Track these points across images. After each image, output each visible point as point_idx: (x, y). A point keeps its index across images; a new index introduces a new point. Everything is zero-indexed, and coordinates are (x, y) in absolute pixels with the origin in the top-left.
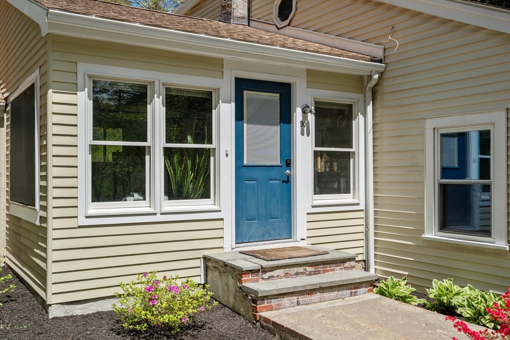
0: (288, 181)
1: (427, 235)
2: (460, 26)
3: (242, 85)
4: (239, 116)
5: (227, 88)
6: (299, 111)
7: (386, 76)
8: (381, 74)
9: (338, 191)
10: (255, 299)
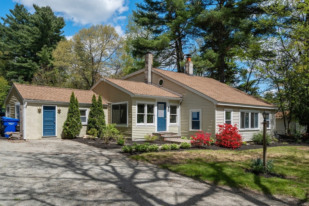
0: (165, 120)
1: (190, 130)
2: (195, 94)
3: (159, 103)
4: (158, 109)
5: (156, 103)
6: (167, 107)
7: (183, 101)
8: (182, 100)
9: (174, 122)
10: (164, 138)
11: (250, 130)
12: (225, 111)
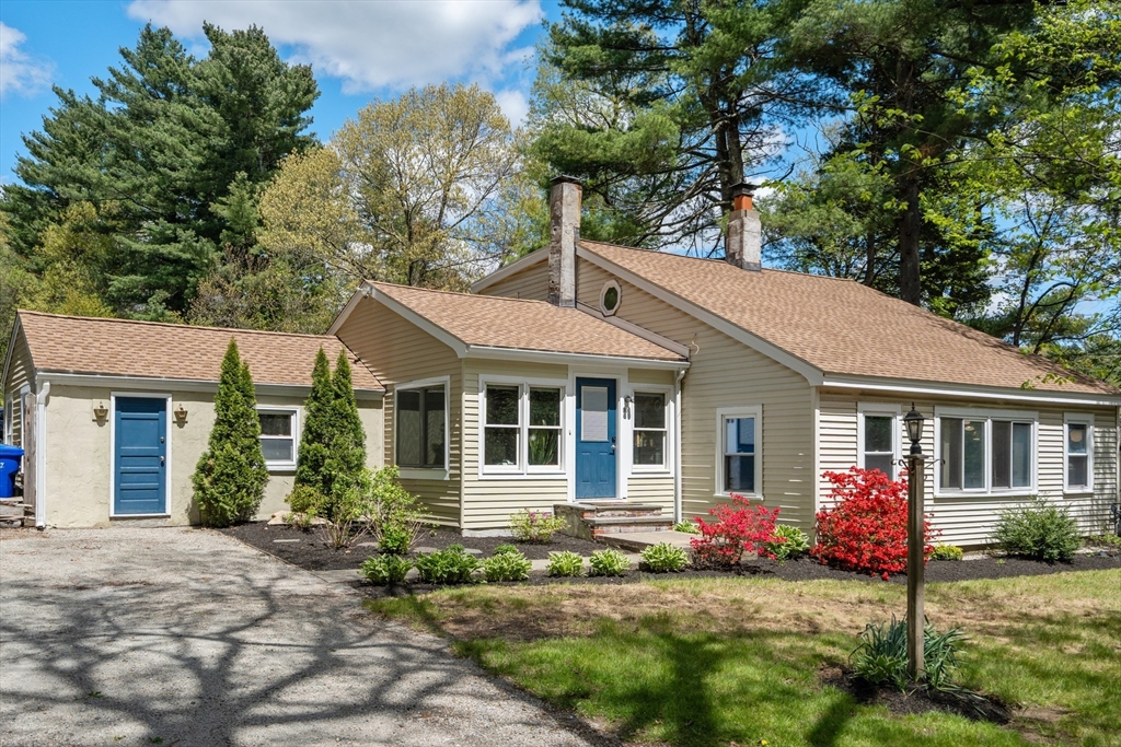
0: (613, 453)
1: (716, 495)
2: (737, 342)
3: (581, 382)
4: (579, 406)
5: (569, 384)
6: (622, 400)
7: (691, 371)
8: (687, 371)
9: (654, 462)
10: (594, 525)
11: (989, 495)
12: (864, 412)
